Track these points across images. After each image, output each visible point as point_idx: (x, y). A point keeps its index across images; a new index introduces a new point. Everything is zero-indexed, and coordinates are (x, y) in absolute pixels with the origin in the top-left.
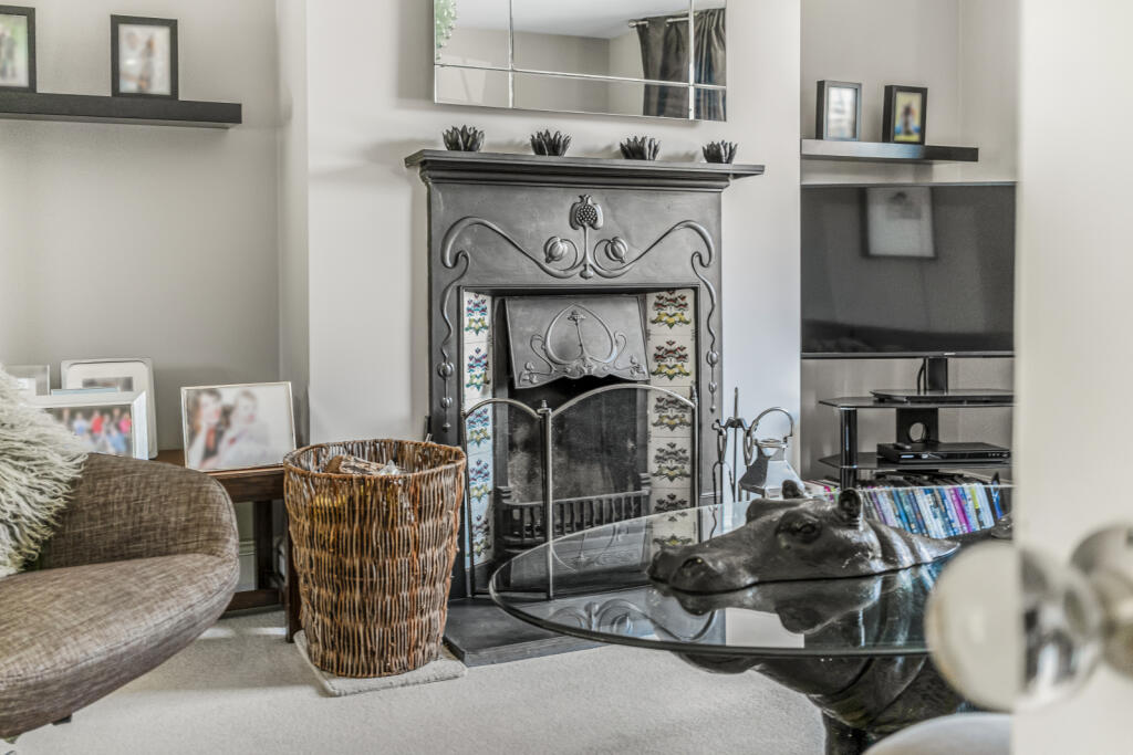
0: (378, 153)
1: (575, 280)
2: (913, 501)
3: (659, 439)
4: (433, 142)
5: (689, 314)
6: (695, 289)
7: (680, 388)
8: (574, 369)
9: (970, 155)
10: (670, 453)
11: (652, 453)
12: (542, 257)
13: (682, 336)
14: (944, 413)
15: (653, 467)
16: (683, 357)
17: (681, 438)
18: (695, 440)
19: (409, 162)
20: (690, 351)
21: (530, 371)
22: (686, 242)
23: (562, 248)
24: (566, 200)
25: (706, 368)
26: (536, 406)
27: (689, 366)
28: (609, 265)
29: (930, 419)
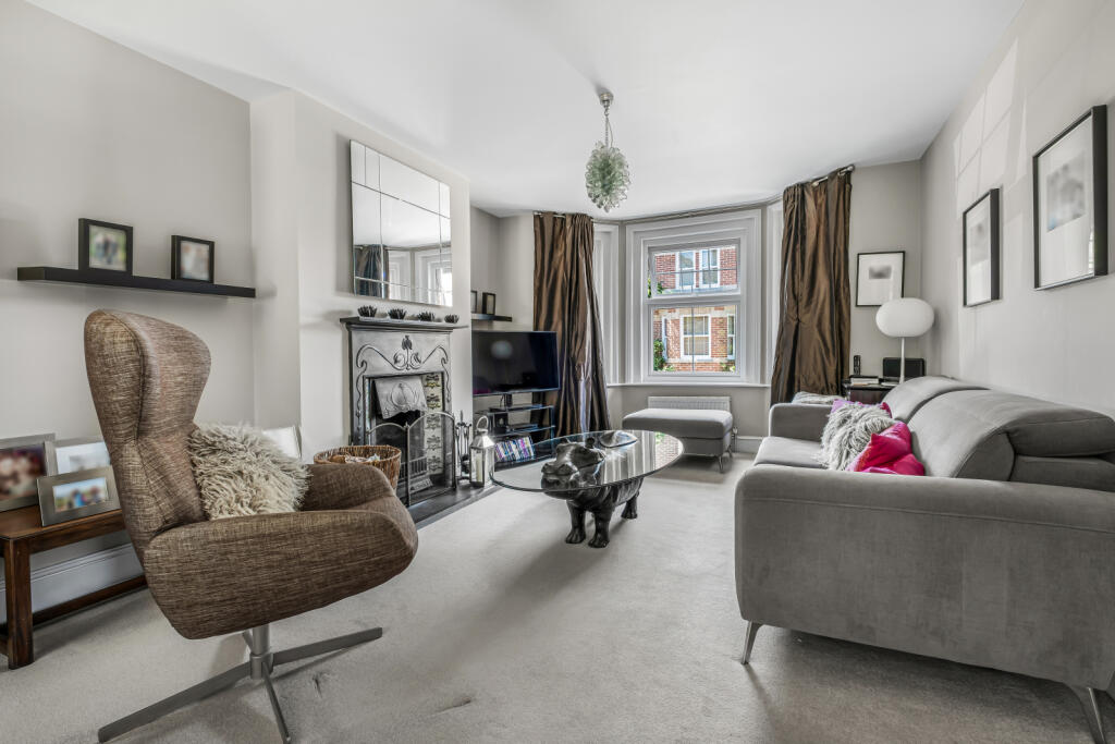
0: (328, 316)
1: (405, 371)
2: (510, 447)
3: (429, 433)
4: (350, 312)
5: (440, 383)
6: (442, 373)
7: (438, 411)
8: (405, 408)
9: (509, 319)
10: (435, 439)
11: (426, 440)
12: (392, 361)
13: (437, 392)
14: (510, 414)
15: (426, 445)
16: (437, 400)
17: (438, 433)
18: (444, 432)
19: (341, 320)
20: (441, 398)
21: (388, 409)
22: (439, 354)
23: (400, 358)
24: (400, 337)
25: (446, 404)
26: (403, 425)
27: (440, 403)
28: (416, 364)
29: (505, 417)
